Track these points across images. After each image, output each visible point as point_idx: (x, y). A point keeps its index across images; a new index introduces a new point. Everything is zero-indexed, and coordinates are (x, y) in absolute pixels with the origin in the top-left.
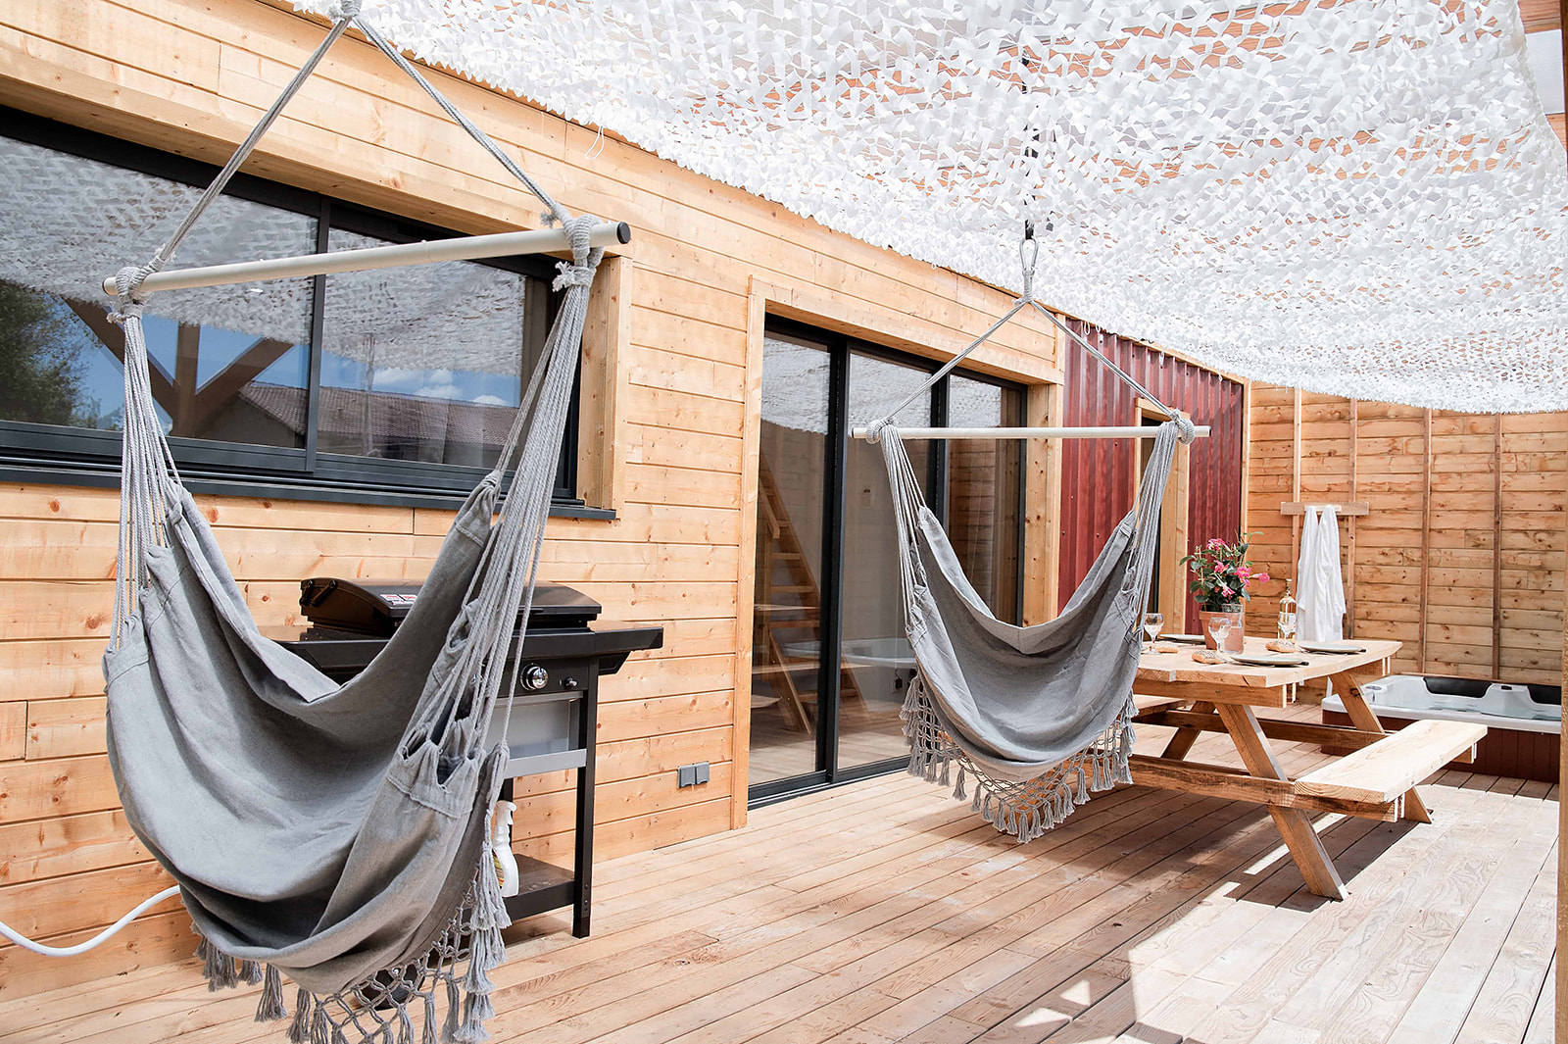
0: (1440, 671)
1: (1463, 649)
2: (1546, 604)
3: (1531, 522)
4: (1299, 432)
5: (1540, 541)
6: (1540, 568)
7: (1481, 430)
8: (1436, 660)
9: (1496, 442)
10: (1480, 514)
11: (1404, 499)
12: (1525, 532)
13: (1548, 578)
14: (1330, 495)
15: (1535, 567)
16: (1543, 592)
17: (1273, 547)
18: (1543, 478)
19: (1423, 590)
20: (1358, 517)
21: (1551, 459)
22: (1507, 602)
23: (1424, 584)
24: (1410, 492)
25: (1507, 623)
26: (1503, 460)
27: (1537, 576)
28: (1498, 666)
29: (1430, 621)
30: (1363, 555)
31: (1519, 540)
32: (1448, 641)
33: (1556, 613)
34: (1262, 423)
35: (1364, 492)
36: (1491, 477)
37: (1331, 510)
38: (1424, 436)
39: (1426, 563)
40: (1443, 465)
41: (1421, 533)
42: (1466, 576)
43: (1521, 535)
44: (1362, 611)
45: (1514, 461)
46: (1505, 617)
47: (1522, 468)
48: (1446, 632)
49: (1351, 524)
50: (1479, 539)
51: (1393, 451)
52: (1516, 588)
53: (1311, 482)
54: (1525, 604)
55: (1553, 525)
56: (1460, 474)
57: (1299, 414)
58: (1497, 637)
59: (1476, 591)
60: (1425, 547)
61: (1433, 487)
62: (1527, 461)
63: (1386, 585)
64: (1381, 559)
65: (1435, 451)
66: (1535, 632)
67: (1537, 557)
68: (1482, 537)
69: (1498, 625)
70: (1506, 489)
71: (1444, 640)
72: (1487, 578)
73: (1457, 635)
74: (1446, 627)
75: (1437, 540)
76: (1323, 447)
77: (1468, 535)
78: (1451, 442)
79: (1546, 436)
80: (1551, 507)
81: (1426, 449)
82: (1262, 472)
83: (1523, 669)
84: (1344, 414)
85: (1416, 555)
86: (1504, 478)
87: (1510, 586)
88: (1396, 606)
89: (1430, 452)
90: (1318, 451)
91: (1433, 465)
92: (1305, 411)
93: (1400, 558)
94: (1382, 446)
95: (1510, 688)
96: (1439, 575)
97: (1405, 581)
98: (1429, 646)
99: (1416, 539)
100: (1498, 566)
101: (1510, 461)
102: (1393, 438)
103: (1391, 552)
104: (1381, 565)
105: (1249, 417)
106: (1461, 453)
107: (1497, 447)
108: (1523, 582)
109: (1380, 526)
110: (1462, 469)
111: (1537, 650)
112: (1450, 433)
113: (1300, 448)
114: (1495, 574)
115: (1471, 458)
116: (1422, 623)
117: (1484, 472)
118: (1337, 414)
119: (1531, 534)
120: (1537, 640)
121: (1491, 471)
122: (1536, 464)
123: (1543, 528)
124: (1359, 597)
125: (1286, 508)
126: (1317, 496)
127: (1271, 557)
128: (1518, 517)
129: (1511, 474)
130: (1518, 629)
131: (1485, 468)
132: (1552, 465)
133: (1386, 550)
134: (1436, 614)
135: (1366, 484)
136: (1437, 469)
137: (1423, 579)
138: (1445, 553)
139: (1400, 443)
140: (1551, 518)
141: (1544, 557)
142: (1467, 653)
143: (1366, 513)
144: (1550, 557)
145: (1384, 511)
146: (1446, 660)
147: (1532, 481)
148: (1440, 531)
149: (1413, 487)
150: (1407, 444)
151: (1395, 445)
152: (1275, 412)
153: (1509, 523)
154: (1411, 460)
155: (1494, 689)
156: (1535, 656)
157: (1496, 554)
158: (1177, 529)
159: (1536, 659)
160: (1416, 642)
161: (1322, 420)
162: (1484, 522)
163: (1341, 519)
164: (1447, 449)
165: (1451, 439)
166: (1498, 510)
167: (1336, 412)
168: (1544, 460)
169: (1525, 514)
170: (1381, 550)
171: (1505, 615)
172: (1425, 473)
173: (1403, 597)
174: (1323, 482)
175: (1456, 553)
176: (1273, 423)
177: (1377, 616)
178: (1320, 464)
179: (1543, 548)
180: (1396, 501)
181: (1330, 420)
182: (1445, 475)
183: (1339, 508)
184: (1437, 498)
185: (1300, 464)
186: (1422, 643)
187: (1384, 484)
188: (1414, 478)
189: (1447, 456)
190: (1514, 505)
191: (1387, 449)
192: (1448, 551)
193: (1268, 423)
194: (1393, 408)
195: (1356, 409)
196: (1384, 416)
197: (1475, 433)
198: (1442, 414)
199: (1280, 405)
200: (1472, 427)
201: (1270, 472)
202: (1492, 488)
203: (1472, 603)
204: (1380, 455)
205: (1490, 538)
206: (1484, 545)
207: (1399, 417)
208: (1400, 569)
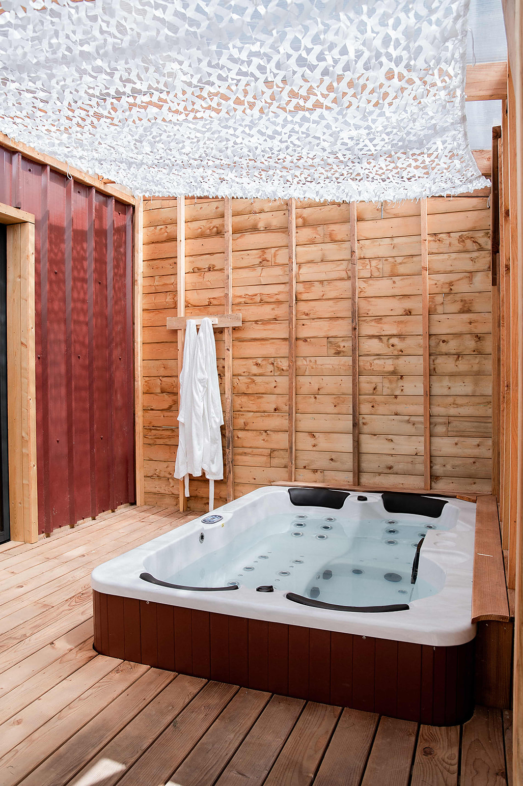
0: (307, 481)
1: (328, 456)
2: (400, 409)
3: (385, 327)
4: (182, 248)
5: (393, 346)
6: (394, 373)
7: (339, 238)
8: (305, 467)
9: (351, 248)
10: (340, 322)
11: (273, 309)
12: (379, 337)
13: (401, 383)
14: (211, 309)
15: (389, 372)
16: (396, 397)
17: (165, 362)
18: (394, 282)
19: (290, 399)
20: (234, 329)
21: (400, 264)
22: (365, 408)
23: (293, 392)
24: (279, 302)
25: (365, 429)
26: (358, 267)
27: (390, 382)
28: (358, 472)
29: (298, 430)
30: (241, 366)
31: (373, 346)
32: (314, 449)
33: (407, 418)
34: (153, 243)
35: (240, 303)
36: (348, 284)
37: (209, 322)
38: (288, 246)
39: (295, 372)
40: (307, 273)
41: (288, 342)
42: (330, 383)
43: (376, 341)
44: (241, 421)
45: (368, 267)
46: (364, 424)
47: (376, 274)
48: (313, 441)
49: (227, 337)
50: (339, 347)
51: (263, 263)
52: (373, 394)
53: (195, 297)
54: (381, 409)
55: (405, 329)
56: (321, 282)
57: (182, 232)
58: (357, 443)
59: (338, 399)
60: (293, 357)
61: (299, 296)
62: (380, 266)
63: (259, 395)
64: (255, 370)
65: (300, 261)
66: (390, 437)
67: (390, 362)
68: (342, 344)
69: (357, 432)
70: (362, 295)
71: (311, 448)
72: (347, 384)
73: (323, 442)
74: (312, 434)
75: (304, 349)
76: (204, 262)
77: (330, 342)
78: (313, 252)
79: (396, 241)
80: (401, 312)
81: (290, 258)
82: (153, 290)
83: (380, 474)
84: (220, 229)
85: (284, 364)
86: (359, 284)
87: (367, 392)
88: (269, 416)
89: (294, 260)
90: (200, 266)
91: (298, 275)
92: (187, 228)
93: (271, 368)
94: (253, 258)
95: (365, 499)
96: (307, 383)
97: (277, 391)
98: (299, 454)
99: (284, 349)
100: (356, 373)
101: (364, 267)
102: (263, 250)
103: (264, 363)
104: (255, 375)
105: (141, 236)
106: (322, 261)
107: (353, 252)
108: (379, 388)
109: (254, 337)
110: (323, 277)
111: (392, 455)
112: (312, 242)
113: (183, 265)
114: (354, 380)
115: (329, 266)
116: (292, 431)
117: (342, 279)
118: (215, 229)
119: (385, 339)
120: (391, 445)
121: (349, 278)
122: (387, 268)
123: (395, 332)
124: (238, 407)
125: (171, 323)
126: (200, 310)
127: (162, 372)
128: (373, 323)
129: (365, 279)
130: (375, 435)
131: (344, 275)
132: (402, 269)
133: (259, 361)
134: (306, 423)
135: (240, 297)
136: (302, 279)
137: (290, 388)
138: (310, 361)
139: (269, 255)
140: (401, 322)
141: (396, 361)
142: (332, 460)
143: (239, 324)
144: (401, 361)
145: (256, 322)
146: (314, 467)
147: (383, 286)
148: (305, 340)
149: (281, 297)
150: (275, 256)
151: (266, 256)
152: (163, 231)
153: (367, 329)
154: (278, 271)
155: (351, 500)
156: (390, 461)
157: (354, 361)
158: (22, 343)
159: (390, 463)
160: (286, 450)
161: (202, 236)
162: (342, 329)
163: (218, 331)
164: (310, 258)
165: (313, 248)
166: (356, 317)
167: (213, 228)
168: (394, 265)
169: (379, 319)
170: (255, 361)
171: (364, 421)
172: (289, 283)
173: (274, 407)
174: (203, 297)
175: (320, 360)
176: (162, 242)
177: (253, 426)
178: (201, 280)
179: (396, 353)
180: (267, 312)
181: (209, 236)
182: (308, 283)
183: (216, 320)
184: (303, 307)
185: (183, 280)
186: (291, 452)
187: (256, 295)
188: (281, 288)
189: (309, 265)
190: (369, 310)
191: (257, 261)
192: (313, 359)
193: (157, 242)
194: (262, 220)
195: (229, 223)
196: (254, 229)
197: (334, 241)
198: (305, 224)
199: (166, 224)
200: (331, 235)
201: (160, 289)
202: (349, 294)
203: (336, 410)
204: (252, 267)
205: (348, 344)
206: (344, 352)
207: (268, 229)
208: (272, 379)
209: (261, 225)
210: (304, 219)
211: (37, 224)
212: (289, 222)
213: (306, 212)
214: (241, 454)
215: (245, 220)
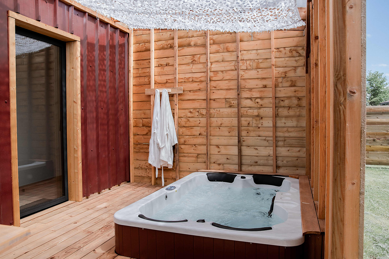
0: (215, 169)
1: (225, 157)
2: (261, 133)
3: (254, 93)
4: (153, 54)
5: (257, 103)
6: (258, 116)
7: (231, 50)
8: (214, 163)
9: (237, 55)
10: (231, 91)
11: (198, 85)
12: (251, 99)
13: (261, 121)
14: (167, 85)
15: (255, 116)
16: (259, 128)
17: (144, 111)
18: (258, 72)
19: (207, 129)
20: (179, 94)
21: (261, 63)
22: (244, 133)
23: (208, 126)
24: (201, 81)
25: (244, 143)
26: (240, 64)
27: (256, 120)
28: (240, 164)
29: (211, 144)
30: (183, 113)
31: (248, 103)
32: (219, 153)
33: (265, 138)
34: (138, 52)
35: (182, 82)
36: (235, 73)
37: (166, 92)
38: (205, 54)
39: (209, 116)
40: (215, 67)
41: (206, 101)
42: (226, 121)
43: (249, 100)
44: (182, 140)
45: (245, 64)
46: (243, 141)
47: (249, 68)
48: (218, 150)
49: (176, 99)
50: (231, 103)
51: (193, 62)
52: (248, 126)
53: (159, 79)
54: (252, 134)
55: (263, 95)
56: (222, 71)
57: (153, 46)
58: (240, 151)
59: (230, 129)
60: (208, 109)
61: (211, 79)
62: (251, 64)
63: (192, 127)
64: (189, 115)
65: (212, 61)
66: (256, 147)
67: (256, 111)
68: (232, 102)
69: (240, 145)
70: (242, 78)
71: (217, 153)
72: (235, 121)
73: (223, 150)
74: (218, 146)
75: (214, 104)
76: (164, 61)
77: (226, 101)
78: (218, 57)
79: (259, 51)
80: (261, 86)
81: (207, 60)
82: (138, 75)
83: (251, 165)
84: (172, 45)
85: (204, 112)
86: (241, 73)
87: (245, 125)
88: (196, 137)
89: (209, 61)
90: (162, 63)
91: (210, 68)
92: (155, 45)
93: (197, 114)
94: (188, 59)
95: (245, 178)
96: (215, 121)
97: (200, 125)
98: (212, 156)
99: (204, 104)
100: (239, 116)
101: (243, 63)
102: (194, 55)
103: (194, 111)
104: (189, 117)
105: (132, 48)
106: (223, 61)
107: (238, 57)
108: (251, 123)
109: (189, 98)
110: (223, 69)
111: (257, 156)
112: (218, 52)
113: (153, 63)
114: (238, 120)
115: (226, 64)
116: (208, 145)
117: (232, 70)
118: (170, 45)
119: (253, 99)
120: (257, 151)
121: (236, 70)
122: (255, 65)
123: (258, 96)
124: (181, 133)
125: (148, 92)
126: (161, 85)
127: (143, 116)
128: (248, 92)
129: (244, 70)
130: (249, 146)
131: (233, 68)
132: (262, 65)
133: (192, 110)
134: (215, 141)
135: (182, 79)
136: (212, 70)
137: (207, 124)
138: (217, 110)
139: (196, 58)
140: (262, 91)
141: (259, 110)
142: (228, 159)
143: (182, 92)
144: (262, 110)
145: (190, 91)
146: (219, 162)
147: (253, 73)
148: (214, 100)
149: (202, 79)
150: (199, 58)
151: (194, 58)
152: (143, 46)
153: (245, 94)
154: (201, 66)
155: (238, 178)
156: (256, 159)
157: (238, 110)
158: (74, 102)
159: (257, 160)
160: (205, 154)
161: (163, 48)
162: (232, 94)
163: (171, 96)
164: (216, 60)
165: (218, 55)
166: (239, 89)
167: (169, 44)
168: (258, 63)
169: (251, 90)
170: (189, 110)
171: (243, 140)
172: (206, 72)
173: (199, 133)
174: (164, 79)
175: (222, 110)
176: (143, 51)
177: (189, 143)
178: (162, 70)
179: (259, 106)
180: (195, 86)
181: (166, 49)
182: (216, 72)
183: (170, 90)
184: (213, 84)
185: (153, 70)
186: (208, 155)
187: (190, 78)
188: (202, 74)
189: (216, 63)
190: (246, 85)
191: (190, 61)
192: (218, 109)
193: (140, 52)
194: (193, 41)
195: (177, 42)
196: (189, 45)
197: (228, 51)
198: (214, 43)
199: (145, 42)
200: (227, 48)
201: (142, 75)
202: (236, 77)
203: (229, 134)
204: (188, 64)
205: (236, 102)
206: (233, 106)
207: (196, 45)
208: (198, 119)
209: (192, 43)
210: (213, 40)
211: (81, 42)
212: (206, 42)
213: (215, 37)
214: (183, 156)
215: (185, 41)
